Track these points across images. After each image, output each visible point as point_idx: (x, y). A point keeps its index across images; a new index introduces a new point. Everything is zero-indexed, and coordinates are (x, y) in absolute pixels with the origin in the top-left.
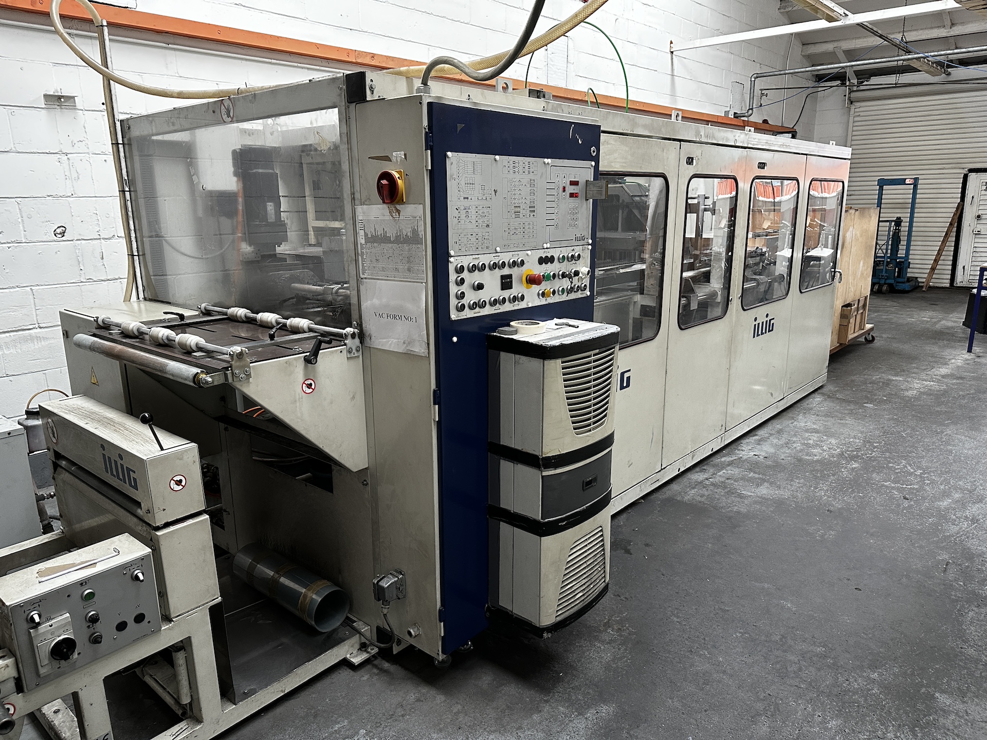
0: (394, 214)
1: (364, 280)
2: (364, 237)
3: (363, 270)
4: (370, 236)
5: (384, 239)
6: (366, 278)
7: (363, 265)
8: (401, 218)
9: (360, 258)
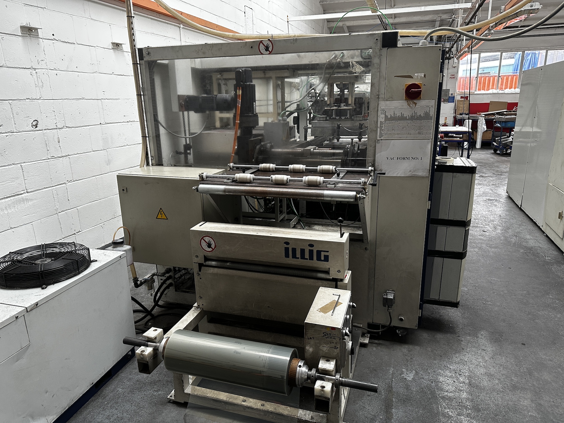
0: (411, 105)
1: (381, 141)
2: (384, 118)
3: (380, 135)
4: (389, 117)
5: (402, 118)
8: (417, 107)
9: (379, 129)
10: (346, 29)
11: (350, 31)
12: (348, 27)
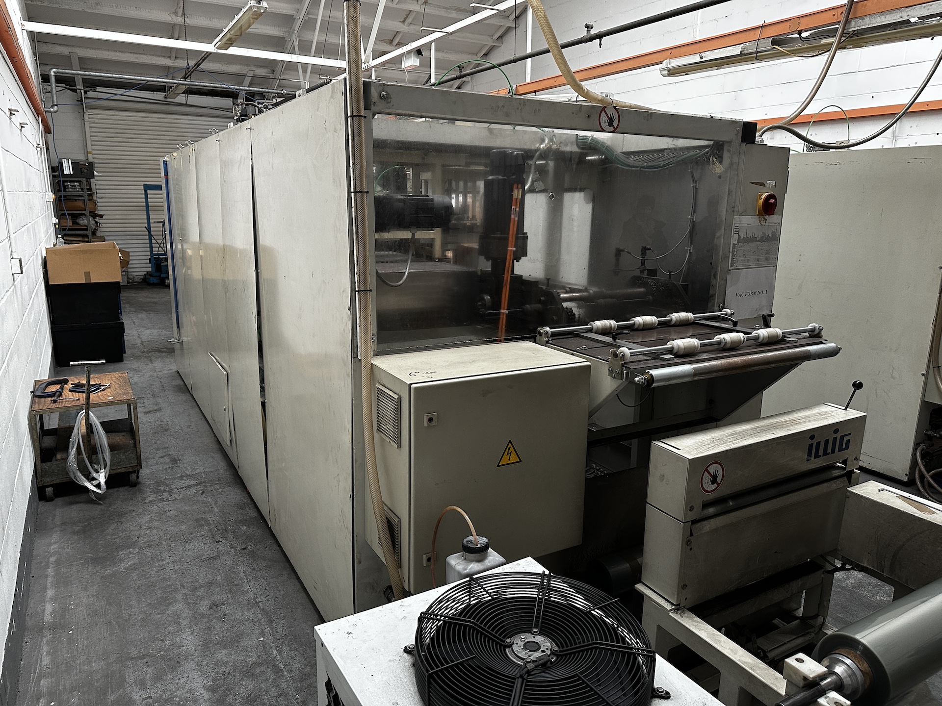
0: (762, 222)
1: (732, 271)
2: (737, 239)
3: (731, 263)
4: (742, 238)
5: (753, 239)
6: (732, 269)
7: (732, 259)
8: (766, 224)
9: (731, 254)
10: (75, 62)
11: (83, 67)
12: (81, 59)
